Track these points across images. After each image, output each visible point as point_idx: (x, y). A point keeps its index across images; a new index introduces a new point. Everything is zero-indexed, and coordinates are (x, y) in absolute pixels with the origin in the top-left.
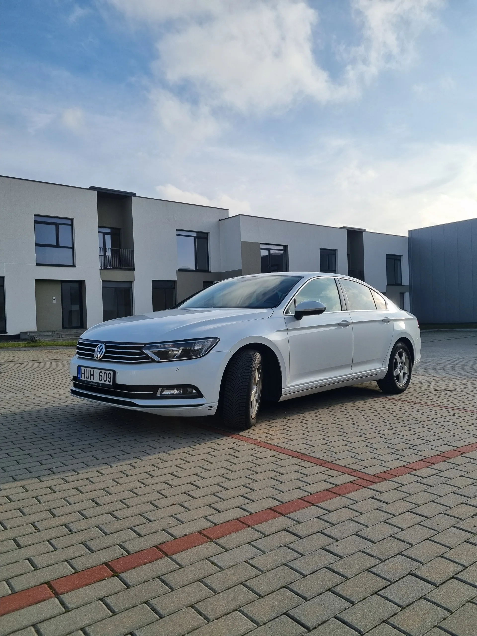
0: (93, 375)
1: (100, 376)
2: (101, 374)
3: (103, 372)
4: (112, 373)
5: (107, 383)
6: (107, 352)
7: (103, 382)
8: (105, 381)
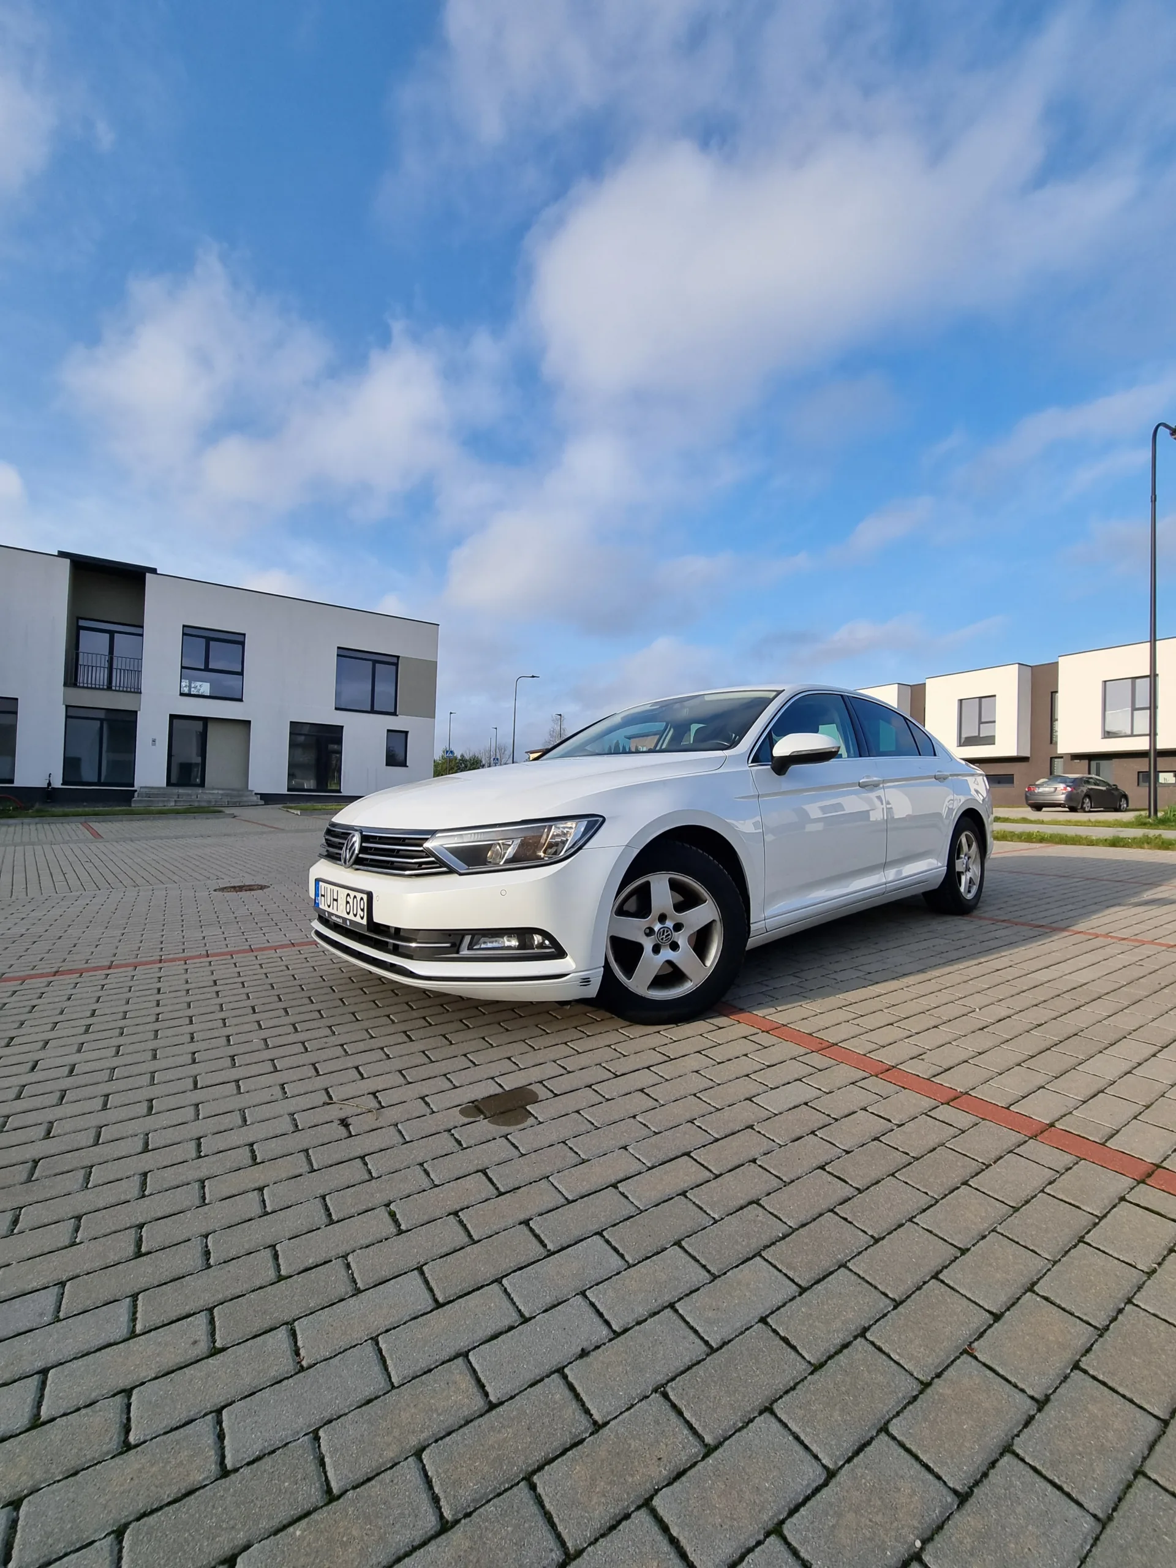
0: (336, 900)
1: (348, 902)
2: (348, 899)
3: (352, 894)
4: (365, 897)
5: (358, 919)
6: (363, 850)
7: (351, 917)
8: (355, 915)
